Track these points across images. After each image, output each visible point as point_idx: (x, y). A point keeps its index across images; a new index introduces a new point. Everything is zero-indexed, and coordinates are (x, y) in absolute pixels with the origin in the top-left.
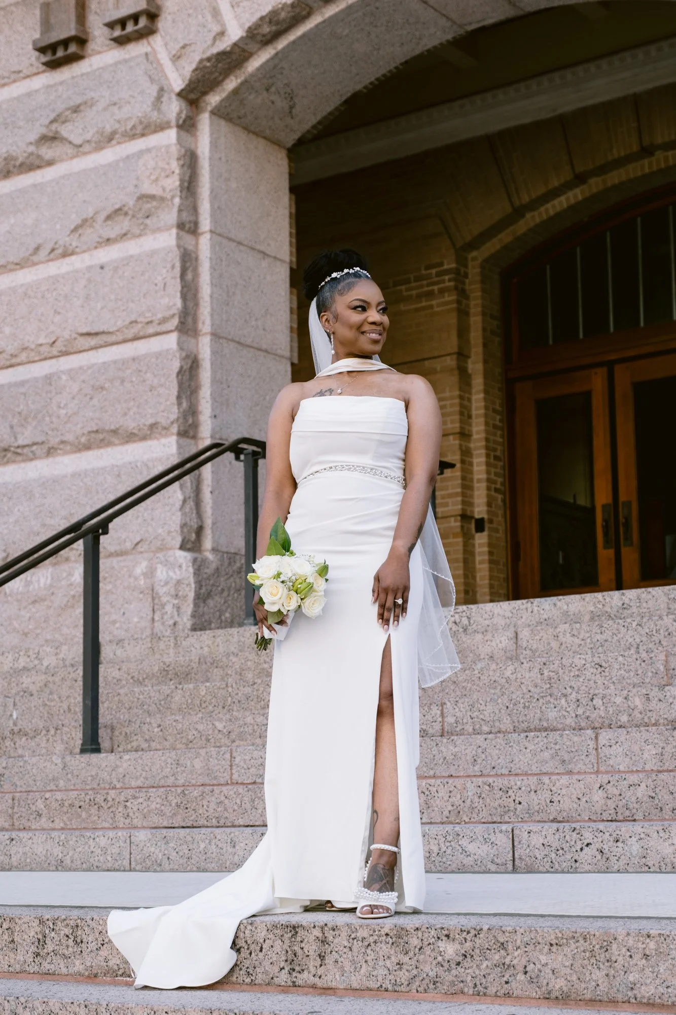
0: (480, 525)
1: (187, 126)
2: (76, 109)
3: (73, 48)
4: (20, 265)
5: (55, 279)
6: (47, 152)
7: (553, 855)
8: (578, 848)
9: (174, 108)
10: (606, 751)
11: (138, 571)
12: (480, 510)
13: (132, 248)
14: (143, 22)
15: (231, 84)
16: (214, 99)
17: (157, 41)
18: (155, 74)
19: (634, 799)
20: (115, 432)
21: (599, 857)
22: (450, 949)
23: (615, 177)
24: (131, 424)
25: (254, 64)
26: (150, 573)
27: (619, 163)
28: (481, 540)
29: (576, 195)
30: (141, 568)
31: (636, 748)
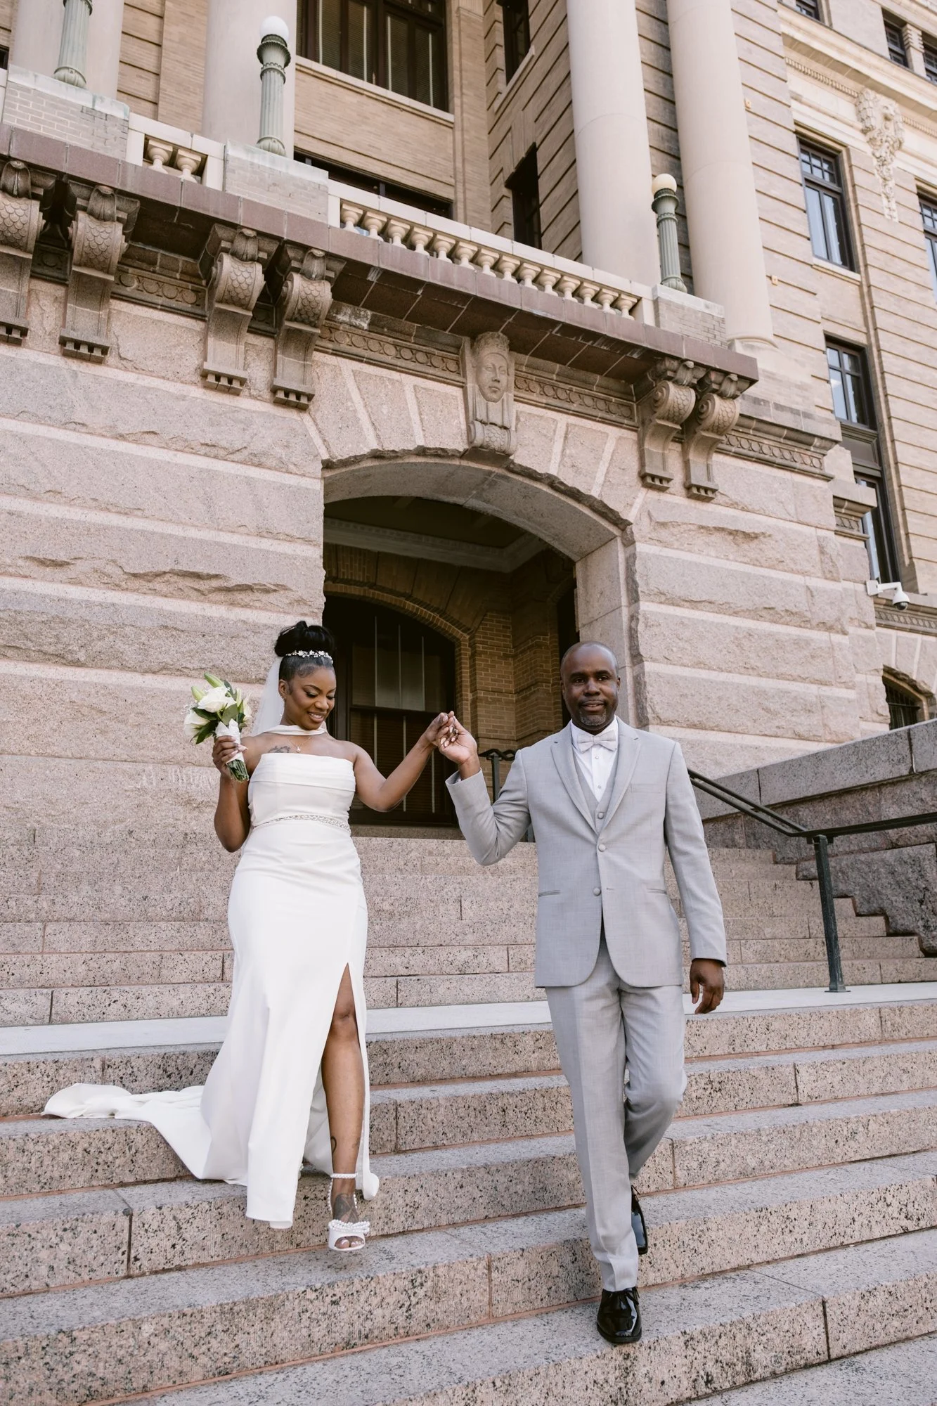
7: (85, 1010)
8: (107, 1004)
10: (52, 938)
19: (109, 971)
21: (123, 1009)
31: (75, 936)
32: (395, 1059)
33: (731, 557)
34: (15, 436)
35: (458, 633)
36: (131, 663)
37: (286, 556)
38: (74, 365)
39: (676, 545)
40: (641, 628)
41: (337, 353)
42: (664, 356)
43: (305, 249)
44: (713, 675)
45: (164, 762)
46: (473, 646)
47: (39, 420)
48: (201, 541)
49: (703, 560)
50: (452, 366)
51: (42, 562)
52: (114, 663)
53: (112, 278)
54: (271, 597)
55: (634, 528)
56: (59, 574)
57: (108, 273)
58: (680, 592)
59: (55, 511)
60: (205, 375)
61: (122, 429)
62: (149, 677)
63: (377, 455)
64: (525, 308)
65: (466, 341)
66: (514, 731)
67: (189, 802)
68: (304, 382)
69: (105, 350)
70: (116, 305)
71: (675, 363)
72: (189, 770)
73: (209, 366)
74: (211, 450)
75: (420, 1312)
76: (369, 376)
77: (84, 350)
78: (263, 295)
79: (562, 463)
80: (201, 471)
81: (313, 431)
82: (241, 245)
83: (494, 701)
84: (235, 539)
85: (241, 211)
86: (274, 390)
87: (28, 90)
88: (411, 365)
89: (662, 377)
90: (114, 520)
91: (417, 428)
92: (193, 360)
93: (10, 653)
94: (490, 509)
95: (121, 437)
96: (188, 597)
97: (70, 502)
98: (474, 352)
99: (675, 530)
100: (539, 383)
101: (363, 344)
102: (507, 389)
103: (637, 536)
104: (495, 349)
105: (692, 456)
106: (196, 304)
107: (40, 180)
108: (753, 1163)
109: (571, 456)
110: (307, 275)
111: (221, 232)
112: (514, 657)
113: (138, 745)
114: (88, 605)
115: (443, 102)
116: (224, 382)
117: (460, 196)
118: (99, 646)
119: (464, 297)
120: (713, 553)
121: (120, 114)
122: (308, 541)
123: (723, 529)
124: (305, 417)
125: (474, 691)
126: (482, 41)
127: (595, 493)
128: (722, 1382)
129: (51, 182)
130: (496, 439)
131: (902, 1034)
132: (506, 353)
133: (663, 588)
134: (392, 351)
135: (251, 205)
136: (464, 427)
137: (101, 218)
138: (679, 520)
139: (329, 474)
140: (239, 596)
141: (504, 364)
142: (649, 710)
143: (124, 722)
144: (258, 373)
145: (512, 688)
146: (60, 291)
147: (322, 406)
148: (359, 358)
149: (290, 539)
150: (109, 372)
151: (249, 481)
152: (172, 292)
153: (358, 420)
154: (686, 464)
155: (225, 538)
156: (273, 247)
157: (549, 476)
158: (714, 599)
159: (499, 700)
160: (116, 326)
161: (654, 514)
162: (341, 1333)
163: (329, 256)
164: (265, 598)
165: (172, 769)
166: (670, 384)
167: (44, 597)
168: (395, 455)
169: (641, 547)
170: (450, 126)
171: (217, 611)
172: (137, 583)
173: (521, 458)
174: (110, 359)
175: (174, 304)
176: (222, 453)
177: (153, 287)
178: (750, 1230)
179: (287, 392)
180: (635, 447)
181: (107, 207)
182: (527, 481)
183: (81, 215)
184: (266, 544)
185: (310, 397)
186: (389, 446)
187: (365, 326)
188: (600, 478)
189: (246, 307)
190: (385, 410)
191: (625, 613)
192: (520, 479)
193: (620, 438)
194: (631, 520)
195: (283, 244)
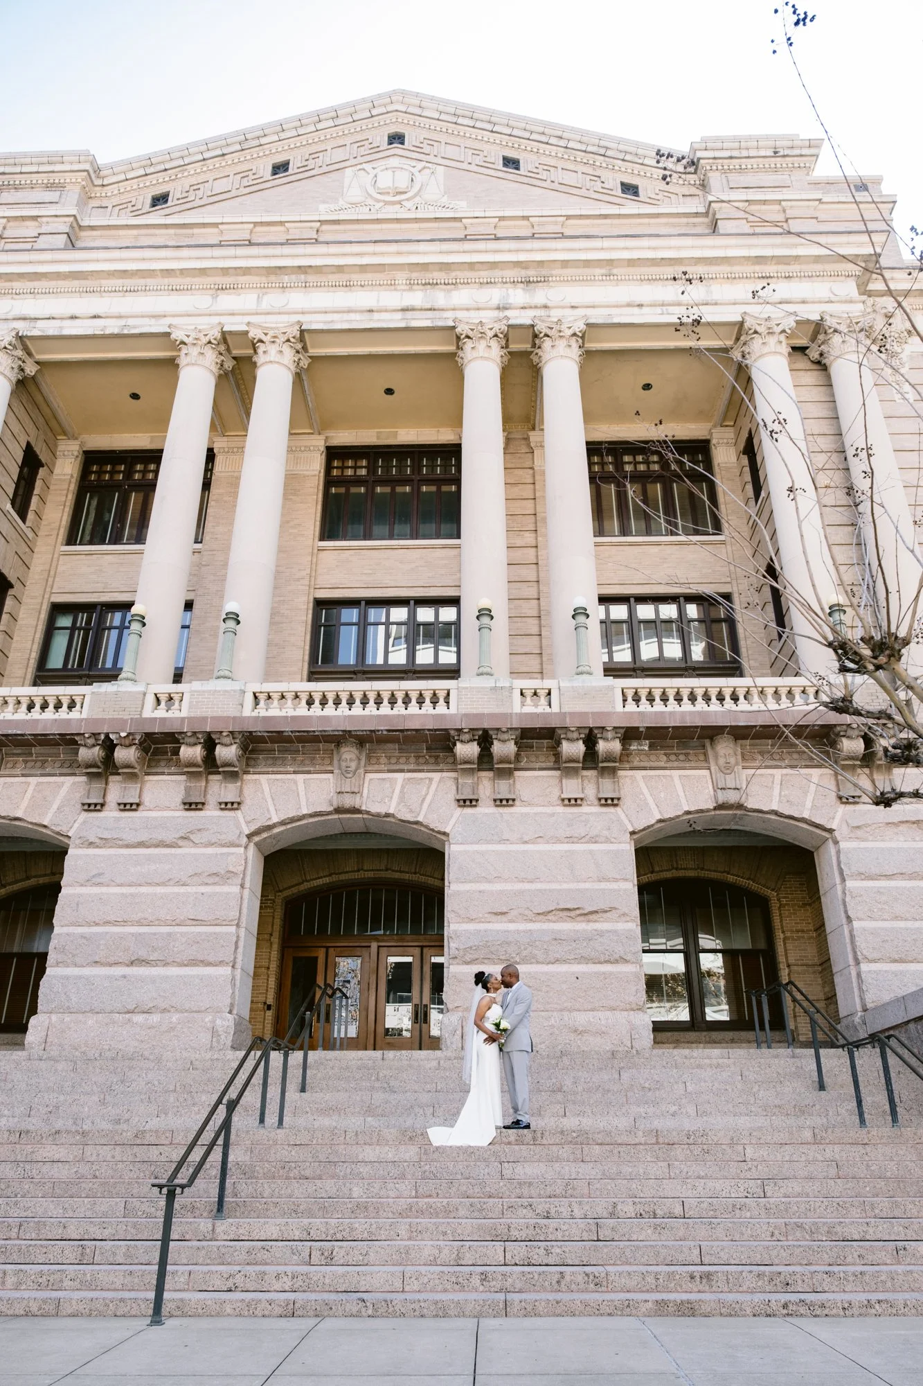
0: (269, 1007)
1: (246, 848)
2: (199, 830)
3: (200, 806)
4: (158, 884)
5: (178, 894)
6: (180, 843)
9: (245, 839)
11: (207, 1020)
12: (270, 1001)
13: (218, 889)
14: (235, 806)
15: (265, 835)
16: (256, 839)
17: (239, 813)
18: (238, 825)
20: (202, 961)
22: (574, 1135)
23: (343, 877)
24: (211, 960)
25: (276, 830)
26: (213, 1022)
27: (347, 872)
28: (269, 1014)
29: (327, 880)
30: (208, 1018)
32: (590, 1136)
33: (917, 839)
34: (477, 852)
35: (768, 892)
36: (541, 960)
37: (615, 890)
38: (501, 810)
39: (871, 838)
40: (847, 900)
41: (631, 769)
42: (835, 725)
43: (603, 728)
44: (910, 924)
45: (561, 1010)
46: (778, 900)
47: (488, 842)
48: (569, 890)
49: (893, 845)
50: (702, 758)
51: (496, 914)
52: (533, 960)
53: (512, 766)
54: (608, 914)
55: (836, 833)
56: (503, 918)
57: (510, 763)
58: (875, 870)
59: (498, 887)
60: (563, 800)
61: (526, 838)
62: (550, 966)
63: (660, 821)
64: (733, 724)
65: (707, 742)
66: (816, 959)
67: (575, 1031)
68: (614, 791)
69: (514, 800)
70: (517, 773)
71: (845, 727)
72: (575, 1014)
73: (563, 796)
74: (570, 839)
75: (569, 1192)
76: (651, 777)
77: (504, 802)
78: (586, 755)
79: (780, 801)
80: (566, 851)
81: (623, 816)
82: (570, 735)
83: (799, 938)
84: (587, 885)
85: (568, 720)
86: (600, 799)
87: (467, 688)
88: (676, 764)
89: (838, 735)
90: (527, 886)
91: (683, 801)
92: (556, 793)
93: (486, 961)
94: (747, 829)
95: (526, 842)
96: (566, 921)
97: (506, 881)
98: (713, 748)
99: (868, 829)
100: (760, 753)
101: (647, 759)
102: (737, 764)
103: (839, 838)
104: (725, 745)
105: (876, 776)
106: (555, 762)
107: (476, 733)
108: (702, 1174)
109: (785, 796)
110: (606, 739)
111: (559, 732)
112: (810, 905)
113: (548, 1003)
114: (518, 932)
115: (718, 527)
116: (573, 802)
117: (735, 589)
118: (525, 953)
119: (697, 727)
120: (902, 839)
121: (507, 684)
122: (626, 880)
123: (907, 822)
124: (618, 809)
125: (783, 932)
126: (738, 479)
127: (806, 815)
128: (644, 1215)
129: (481, 732)
130: (732, 797)
131: (827, 1141)
132: (732, 745)
133: (862, 870)
134: (665, 758)
135: (572, 714)
136: (712, 793)
137: (504, 741)
138: (869, 822)
139: (635, 837)
140: (591, 917)
141: (731, 751)
142: (859, 953)
143: (541, 991)
144: (590, 792)
145: (811, 927)
146: (490, 774)
147: (627, 802)
148: (645, 768)
149: (616, 880)
150: (517, 809)
151: (591, 852)
152: (542, 758)
153: (647, 804)
154: (873, 781)
155: (582, 886)
156: (587, 731)
157: (773, 811)
158: (904, 871)
159: (803, 937)
160: (518, 785)
161: (849, 822)
162: (548, 1194)
163: (615, 728)
164: (605, 915)
165: (566, 1014)
166: (844, 740)
167: (498, 931)
168: (671, 819)
169: (842, 845)
170: (723, 543)
171: (581, 926)
172: (541, 917)
173: (751, 804)
174: (517, 803)
175: (544, 765)
176: (575, 840)
177: (534, 759)
178: (679, 1187)
179: (606, 799)
180: (833, 778)
181: (506, 736)
182: (760, 815)
183: (495, 742)
184: (603, 885)
185: (619, 799)
186: (667, 816)
187: (646, 748)
188: (809, 804)
189: (578, 762)
190: (662, 795)
191: (839, 888)
192: (756, 814)
193: (821, 775)
194: (834, 827)
195: (591, 729)
